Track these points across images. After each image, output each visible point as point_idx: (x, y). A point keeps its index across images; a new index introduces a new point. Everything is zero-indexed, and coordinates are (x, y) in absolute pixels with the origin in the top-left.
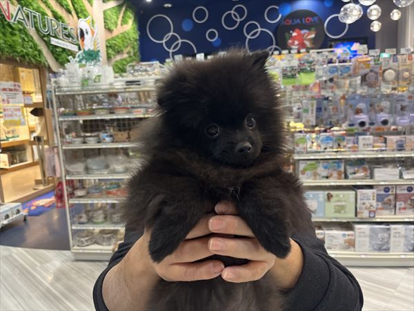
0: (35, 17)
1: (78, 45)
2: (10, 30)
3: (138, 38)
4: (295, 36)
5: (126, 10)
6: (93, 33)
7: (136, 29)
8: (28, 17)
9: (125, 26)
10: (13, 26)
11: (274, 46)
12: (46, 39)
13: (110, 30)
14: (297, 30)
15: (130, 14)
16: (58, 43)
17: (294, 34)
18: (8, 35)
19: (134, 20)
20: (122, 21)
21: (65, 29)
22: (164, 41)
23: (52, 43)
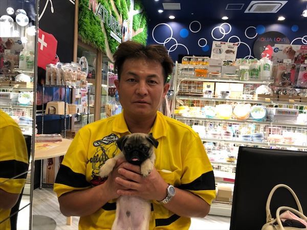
0: (106, 13)
1: (121, 38)
2: (94, 20)
3: (146, 38)
4: (267, 50)
5: (143, 17)
6: (129, 31)
7: (146, 32)
8: (102, 13)
9: (141, 28)
10: (96, 18)
11: (250, 56)
12: (108, 31)
13: (135, 30)
14: (269, 46)
15: (145, 21)
16: (113, 35)
17: (266, 49)
18: (93, 24)
19: (146, 26)
20: (141, 25)
21: (117, 25)
22: (164, 43)
23: (111, 35)
